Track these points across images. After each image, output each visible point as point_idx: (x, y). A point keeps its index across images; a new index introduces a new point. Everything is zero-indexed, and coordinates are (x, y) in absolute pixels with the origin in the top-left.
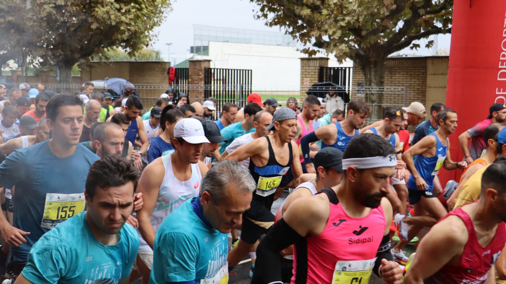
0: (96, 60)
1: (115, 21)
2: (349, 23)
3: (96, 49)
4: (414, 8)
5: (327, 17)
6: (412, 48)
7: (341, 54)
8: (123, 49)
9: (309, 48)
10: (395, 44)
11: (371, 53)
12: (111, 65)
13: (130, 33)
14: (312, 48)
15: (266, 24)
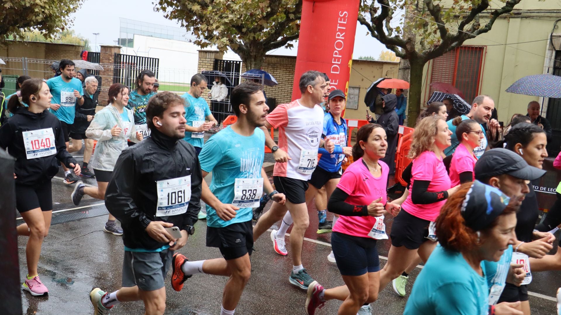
0: (11, 38)
1: (29, 2)
2: (232, 20)
3: (11, 27)
4: (287, 12)
5: (213, 14)
6: (287, 47)
7: (222, 46)
8: (40, 30)
9: (201, 41)
10: (272, 43)
11: (252, 48)
12: (26, 44)
13: (44, 16)
14: (204, 41)
15: (164, 16)
